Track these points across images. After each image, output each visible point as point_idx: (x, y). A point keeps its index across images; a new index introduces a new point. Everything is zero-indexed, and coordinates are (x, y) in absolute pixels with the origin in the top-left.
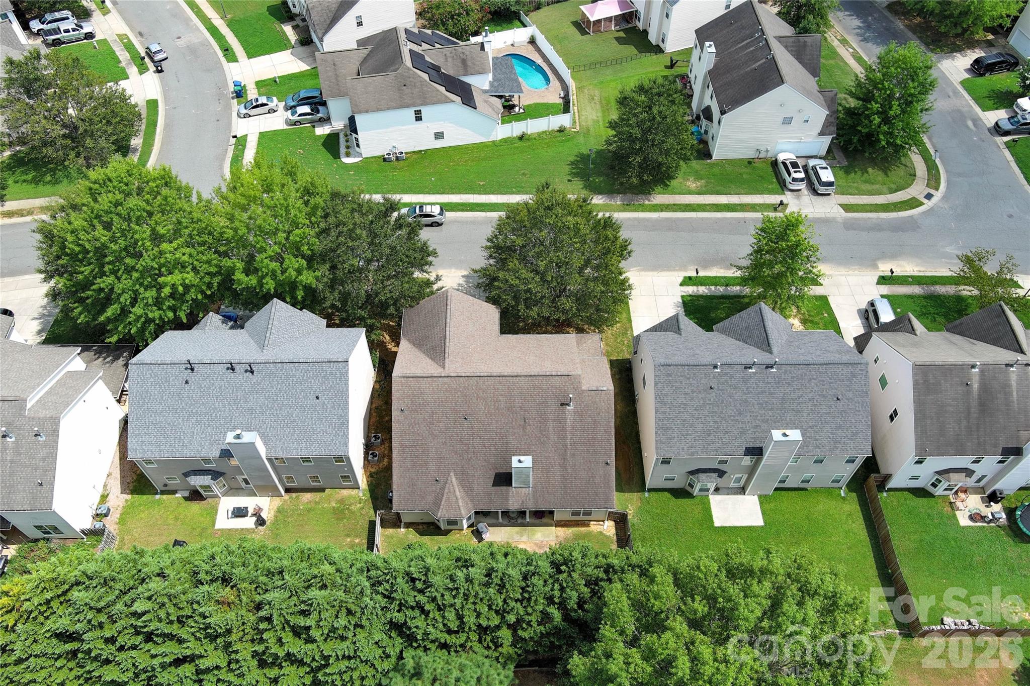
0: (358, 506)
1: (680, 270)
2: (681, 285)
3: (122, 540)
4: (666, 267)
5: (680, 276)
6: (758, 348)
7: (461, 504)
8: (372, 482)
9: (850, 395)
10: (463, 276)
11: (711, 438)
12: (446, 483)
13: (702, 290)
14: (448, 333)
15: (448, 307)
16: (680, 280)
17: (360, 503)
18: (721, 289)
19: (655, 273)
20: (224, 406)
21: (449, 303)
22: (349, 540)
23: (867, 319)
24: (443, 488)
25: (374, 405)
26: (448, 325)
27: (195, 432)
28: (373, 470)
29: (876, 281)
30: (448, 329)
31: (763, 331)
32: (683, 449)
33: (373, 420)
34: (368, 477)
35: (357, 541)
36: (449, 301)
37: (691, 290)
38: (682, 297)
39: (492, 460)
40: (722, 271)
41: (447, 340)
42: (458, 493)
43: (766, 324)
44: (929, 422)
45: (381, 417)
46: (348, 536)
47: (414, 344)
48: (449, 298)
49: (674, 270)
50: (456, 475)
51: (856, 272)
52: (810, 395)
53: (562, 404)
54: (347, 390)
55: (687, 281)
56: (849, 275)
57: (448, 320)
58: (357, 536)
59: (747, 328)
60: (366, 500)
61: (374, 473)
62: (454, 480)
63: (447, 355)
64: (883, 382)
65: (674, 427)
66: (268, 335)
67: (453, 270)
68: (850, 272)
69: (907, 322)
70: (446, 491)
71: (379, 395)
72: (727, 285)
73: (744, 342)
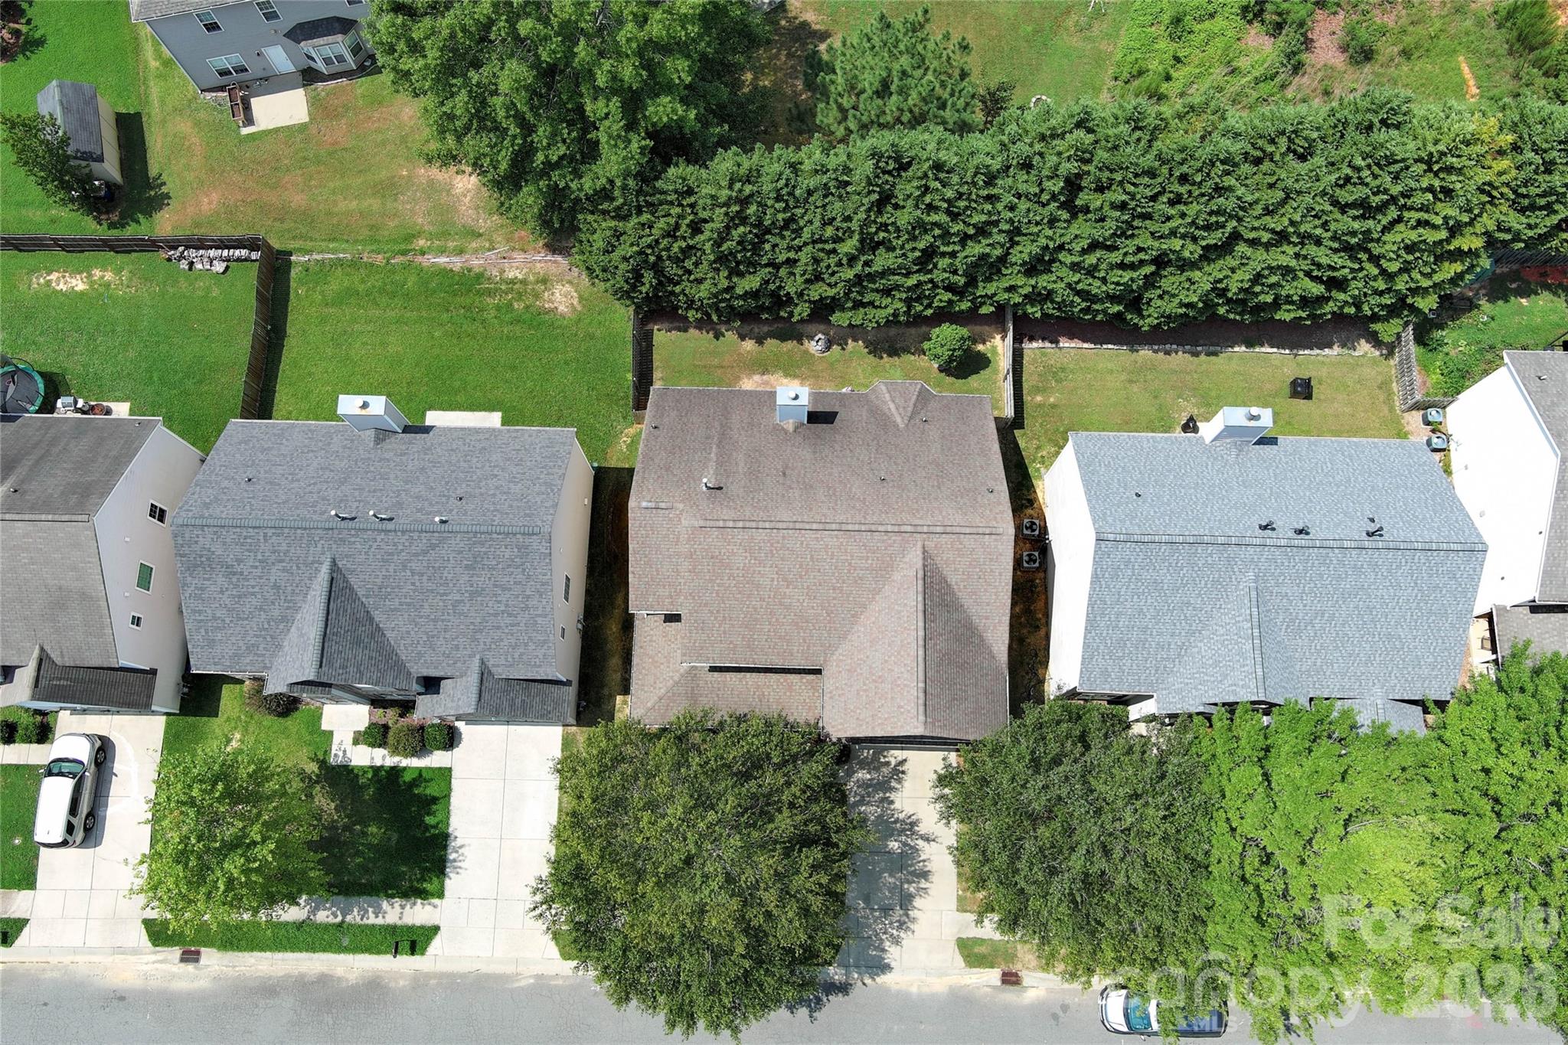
0: (1044, 453)
1: (428, 976)
2: (436, 929)
4: (454, 984)
5: (438, 956)
6: (351, 589)
7: (887, 395)
8: (1028, 491)
9: (225, 483)
11: (479, 446)
12: (911, 418)
13: (395, 913)
14: (921, 624)
15: (921, 685)
16: (436, 946)
17: (1042, 457)
18: (354, 917)
19: (485, 969)
21: (921, 695)
22: (1052, 400)
24: (914, 413)
25: (1042, 632)
26: (921, 642)
27: (1329, 465)
28: (1029, 511)
29: (26, 930)
30: (921, 633)
31: (332, 616)
32: (530, 436)
33: (1040, 604)
34: (1036, 499)
35: (1039, 398)
36: (921, 701)
37: (417, 914)
38: (441, 895)
39: (838, 437)
40: (340, 971)
41: (920, 607)
42: (892, 406)
45: (1028, 612)
46: (1053, 406)
48: (921, 709)
49: (441, 976)
50: (896, 426)
51: (54, 960)
52: (295, 485)
53: (720, 488)
54: (1089, 501)
55: (415, 941)
56: (75, 951)
58: (1040, 406)
60: (1034, 461)
61: (1027, 507)
62: (899, 420)
63: (921, 574)
64: (145, 577)
68: (67, 959)
69: (43, 683)
70: (910, 409)
72: (340, 925)
73: (371, 619)
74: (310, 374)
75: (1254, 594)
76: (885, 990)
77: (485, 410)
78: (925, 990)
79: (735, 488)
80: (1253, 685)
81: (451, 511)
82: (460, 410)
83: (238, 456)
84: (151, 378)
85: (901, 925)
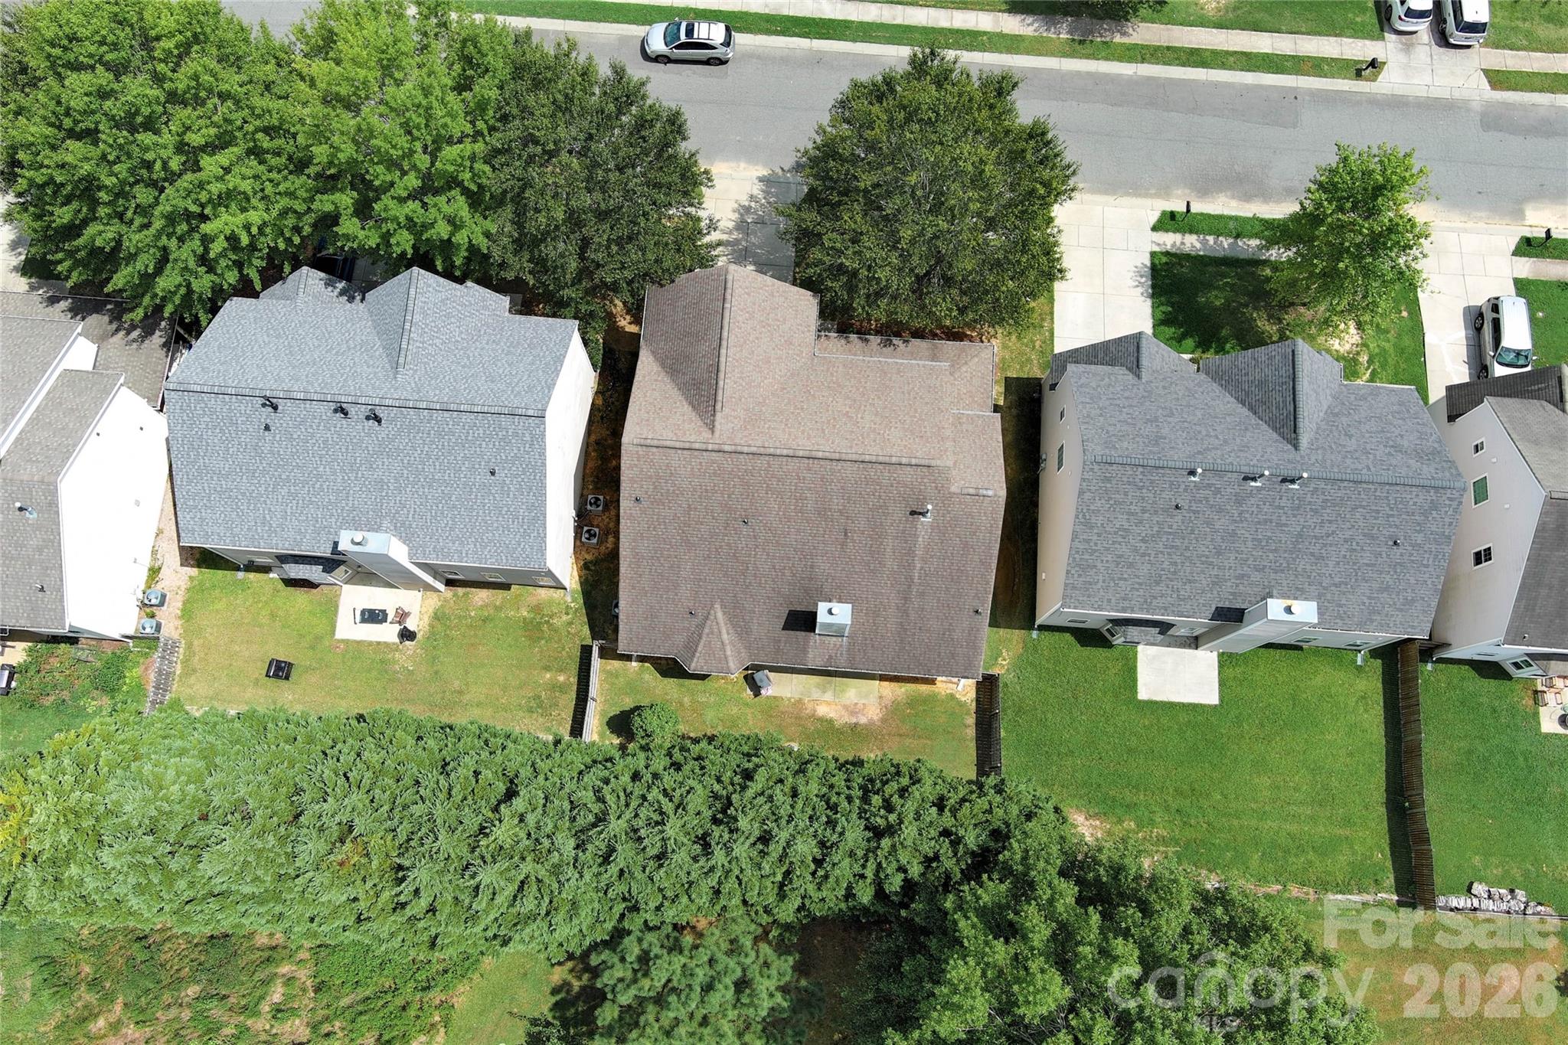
0: (565, 618)
1: (1157, 196)
2: (1154, 229)
3: (189, 646)
4: (1133, 188)
5: (1152, 209)
6: (1275, 429)
7: (729, 653)
8: (586, 580)
9: (1420, 538)
10: (761, 180)
11: (1162, 587)
12: (707, 618)
13: (1191, 243)
14: (723, 359)
15: (727, 305)
16: (1154, 218)
17: (567, 614)
18: (1226, 242)
19: (1110, 199)
20: (334, 473)
21: (728, 296)
22: (548, 676)
23: (1479, 330)
24: (701, 626)
25: (593, 437)
26: (724, 343)
27: (289, 511)
28: (589, 557)
29: (1513, 248)
30: (723, 351)
31: (1289, 399)
32: (1109, 601)
33: (591, 464)
34: (580, 569)
35: (561, 678)
36: (729, 291)
37: (1170, 240)
38: (1153, 254)
39: (785, 590)
40: (1234, 203)
41: (721, 375)
42: (725, 636)
43: (1299, 387)
44: (1544, 592)
45: (605, 459)
46: (547, 668)
47: (663, 365)
48: (729, 285)
49: (1146, 195)
50: (723, 606)
51: (1481, 225)
52: (1348, 534)
53: (913, 513)
54: (544, 465)
55: (1169, 221)
56: (1465, 231)
57: (725, 334)
58: (561, 670)
59: (1262, 384)
60: (577, 610)
61: (591, 562)
62: (720, 615)
63: (719, 406)
64: (1481, 491)
65: (1099, 565)
66: (404, 346)
67: (743, 165)
68: (1470, 225)
69: (1554, 382)
70: (706, 630)
71: (602, 418)
72: (1238, 236)
73: (1251, 409)
74: (1351, 755)
75: (401, 360)
76: (765, 165)
77: (1156, 702)
78: (733, 164)
79: (898, 512)
80: (421, 284)
81: (1185, 490)
82: (1183, 704)
83: (1413, 581)
84: (1526, 759)
85: (748, 209)
